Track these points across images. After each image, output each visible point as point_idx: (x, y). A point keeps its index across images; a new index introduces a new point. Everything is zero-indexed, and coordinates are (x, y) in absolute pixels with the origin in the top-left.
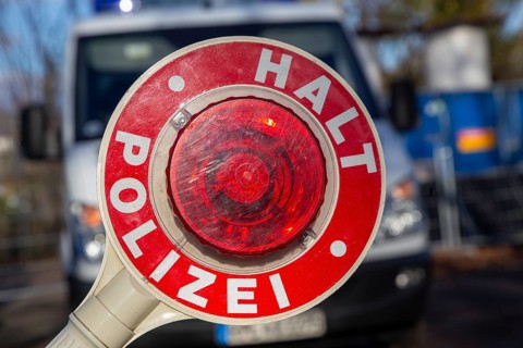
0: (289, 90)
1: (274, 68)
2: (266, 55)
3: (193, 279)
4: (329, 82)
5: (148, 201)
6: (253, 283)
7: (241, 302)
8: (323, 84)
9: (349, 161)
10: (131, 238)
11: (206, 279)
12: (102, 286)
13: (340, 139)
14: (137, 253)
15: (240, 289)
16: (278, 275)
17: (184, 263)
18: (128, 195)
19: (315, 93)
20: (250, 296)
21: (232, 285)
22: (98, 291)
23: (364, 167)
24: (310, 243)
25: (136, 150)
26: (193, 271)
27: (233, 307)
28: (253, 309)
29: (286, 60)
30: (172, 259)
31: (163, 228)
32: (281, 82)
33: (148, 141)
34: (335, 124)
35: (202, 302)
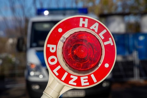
0: (88, 28)
1: (84, 22)
2: (81, 19)
3: (72, 79)
4: (98, 24)
5: (58, 61)
6: (87, 77)
7: (85, 82)
8: (96, 25)
9: (106, 43)
10: (55, 71)
11: (75, 78)
12: (50, 84)
13: (103, 38)
14: (57, 74)
15: (84, 79)
16: (93, 74)
17: (69, 75)
18: (53, 60)
19: (95, 27)
20: (87, 81)
21: (82, 79)
22: (49, 85)
23: (110, 44)
24: (100, 65)
25: (53, 49)
26: (72, 77)
27: (83, 84)
28: (88, 84)
29: (87, 20)
30: (66, 74)
31: (63, 67)
32: (86, 26)
33: (55, 46)
34: (101, 34)
35: (75, 84)
